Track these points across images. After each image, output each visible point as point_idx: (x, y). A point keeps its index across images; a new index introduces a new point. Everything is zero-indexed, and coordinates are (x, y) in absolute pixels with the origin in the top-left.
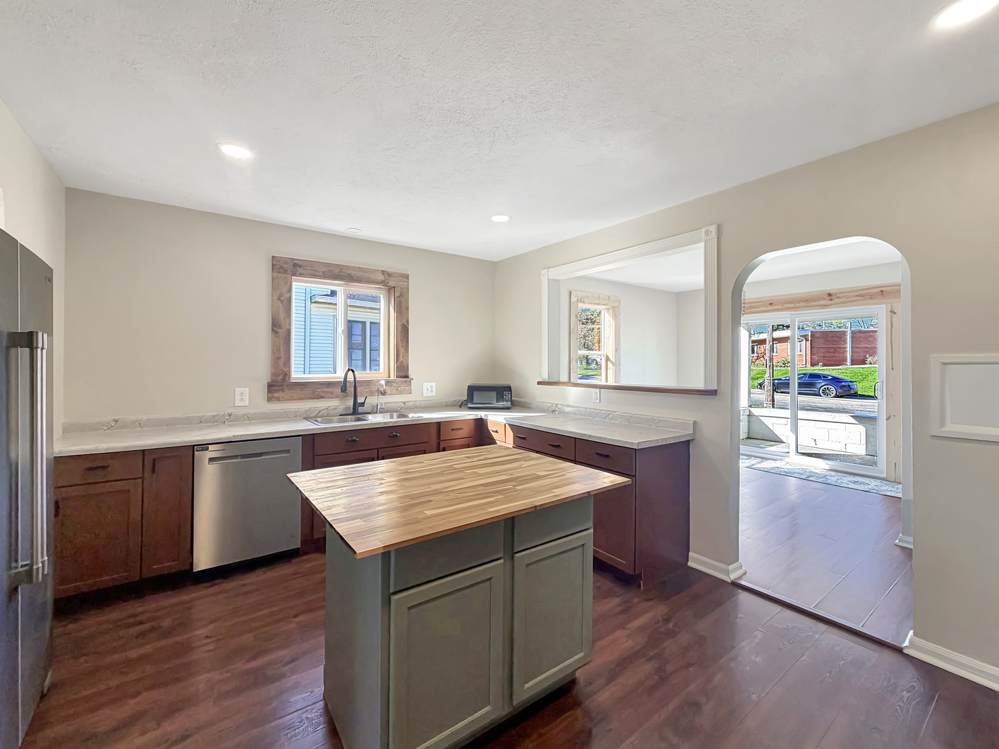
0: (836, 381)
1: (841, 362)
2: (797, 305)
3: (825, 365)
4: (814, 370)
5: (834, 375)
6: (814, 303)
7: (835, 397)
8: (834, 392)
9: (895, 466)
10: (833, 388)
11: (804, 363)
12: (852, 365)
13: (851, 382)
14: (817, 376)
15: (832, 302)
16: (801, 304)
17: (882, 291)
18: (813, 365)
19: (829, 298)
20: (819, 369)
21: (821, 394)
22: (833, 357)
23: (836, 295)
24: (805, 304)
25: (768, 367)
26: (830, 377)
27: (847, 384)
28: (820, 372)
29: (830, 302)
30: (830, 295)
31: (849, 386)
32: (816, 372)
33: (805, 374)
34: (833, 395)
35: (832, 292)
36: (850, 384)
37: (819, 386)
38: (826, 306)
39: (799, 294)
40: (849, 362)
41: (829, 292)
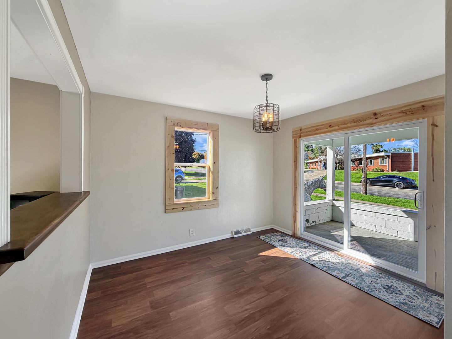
0: (403, 179)
1: (408, 169)
2: (349, 125)
3: (398, 171)
4: (392, 173)
5: (403, 176)
6: (362, 123)
7: (403, 188)
8: (403, 185)
9: (436, 275)
10: (402, 183)
11: (388, 170)
12: (414, 171)
13: (412, 180)
14: (394, 177)
15: (378, 120)
16: (352, 124)
17: (423, 106)
18: (392, 171)
19: (375, 117)
20: (395, 173)
21: (396, 187)
22: (404, 167)
23: (380, 113)
24: (355, 124)
25: (363, 172)
26: (400, 178)
27: (410, 181)
28: (395, 175)
29: (375, 121)
30: (375, 114)
31: (411, 182)
32: (393, 174)
33: (386, 176)
34: (402, 187)
35: (377, 112)
36: (412, 181)
37: (394, 182)
38: (372, 124)
39: (351, 116)
40: (412, 170)
41: (374, 112)
